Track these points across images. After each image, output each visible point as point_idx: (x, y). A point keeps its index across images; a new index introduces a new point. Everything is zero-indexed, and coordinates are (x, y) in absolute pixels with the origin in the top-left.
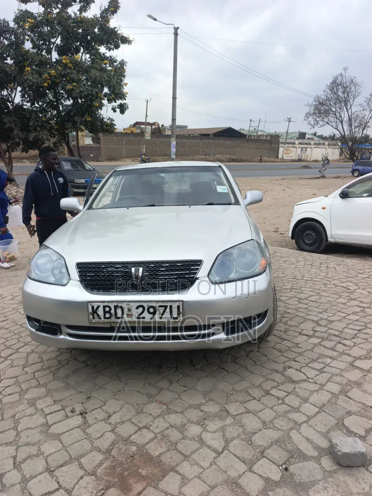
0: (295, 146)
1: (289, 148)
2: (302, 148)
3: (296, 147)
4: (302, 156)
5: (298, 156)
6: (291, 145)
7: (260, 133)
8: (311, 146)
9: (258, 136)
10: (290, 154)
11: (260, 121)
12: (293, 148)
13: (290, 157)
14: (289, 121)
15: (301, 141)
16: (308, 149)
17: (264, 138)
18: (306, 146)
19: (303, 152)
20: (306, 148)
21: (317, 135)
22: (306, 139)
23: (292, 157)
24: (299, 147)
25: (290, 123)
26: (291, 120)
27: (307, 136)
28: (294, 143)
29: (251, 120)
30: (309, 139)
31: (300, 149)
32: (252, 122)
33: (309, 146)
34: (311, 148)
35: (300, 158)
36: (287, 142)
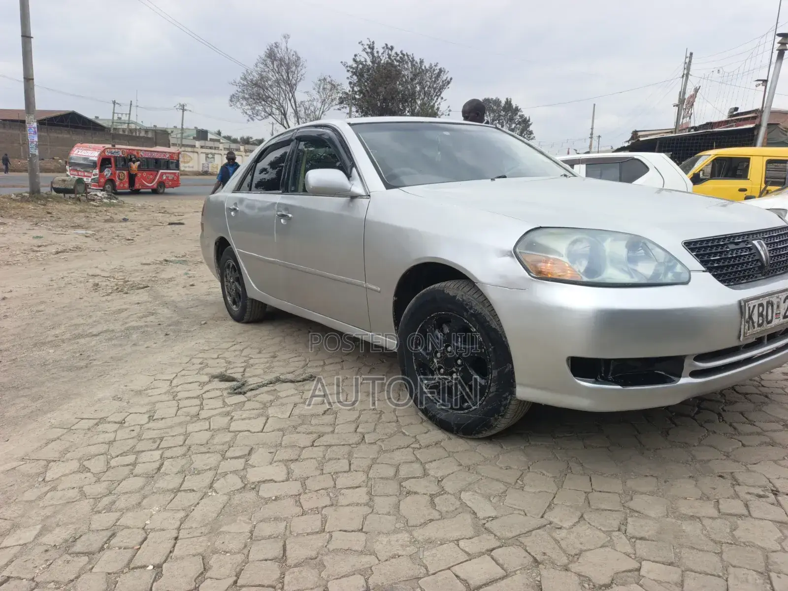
0: (196, 150)
1: (188, 153)
2: (207, 154)
3: (197, 153)
4: (208, 167)
5: (203, 167)
6: (189, 149)
7: (133, 126)
8: (220, 152)
9: (131, 130)
10: (188, 162)
11: (131, 104)
12: (192, 153)
13: (189, 167)
14: (184, 110)
15: (202, 143)
16: (216, 156)
17: (143, 134)
18: (213, 151)
19: (209, 160)
20: (213, 154)
21: (222, 135)
22: (209, 140)
23: (193, 167)
24: (202, 153)
25: (185, 112)
26: (185, 107)
27: (210, 136)
28: (194, 146)
29: (114, 103)
30: (211, 140)
31: (204, 156)
32: (116, 105)
33: (216, 151)
34: (221, 154)
35: (206, 169)
36: (183, 143)
